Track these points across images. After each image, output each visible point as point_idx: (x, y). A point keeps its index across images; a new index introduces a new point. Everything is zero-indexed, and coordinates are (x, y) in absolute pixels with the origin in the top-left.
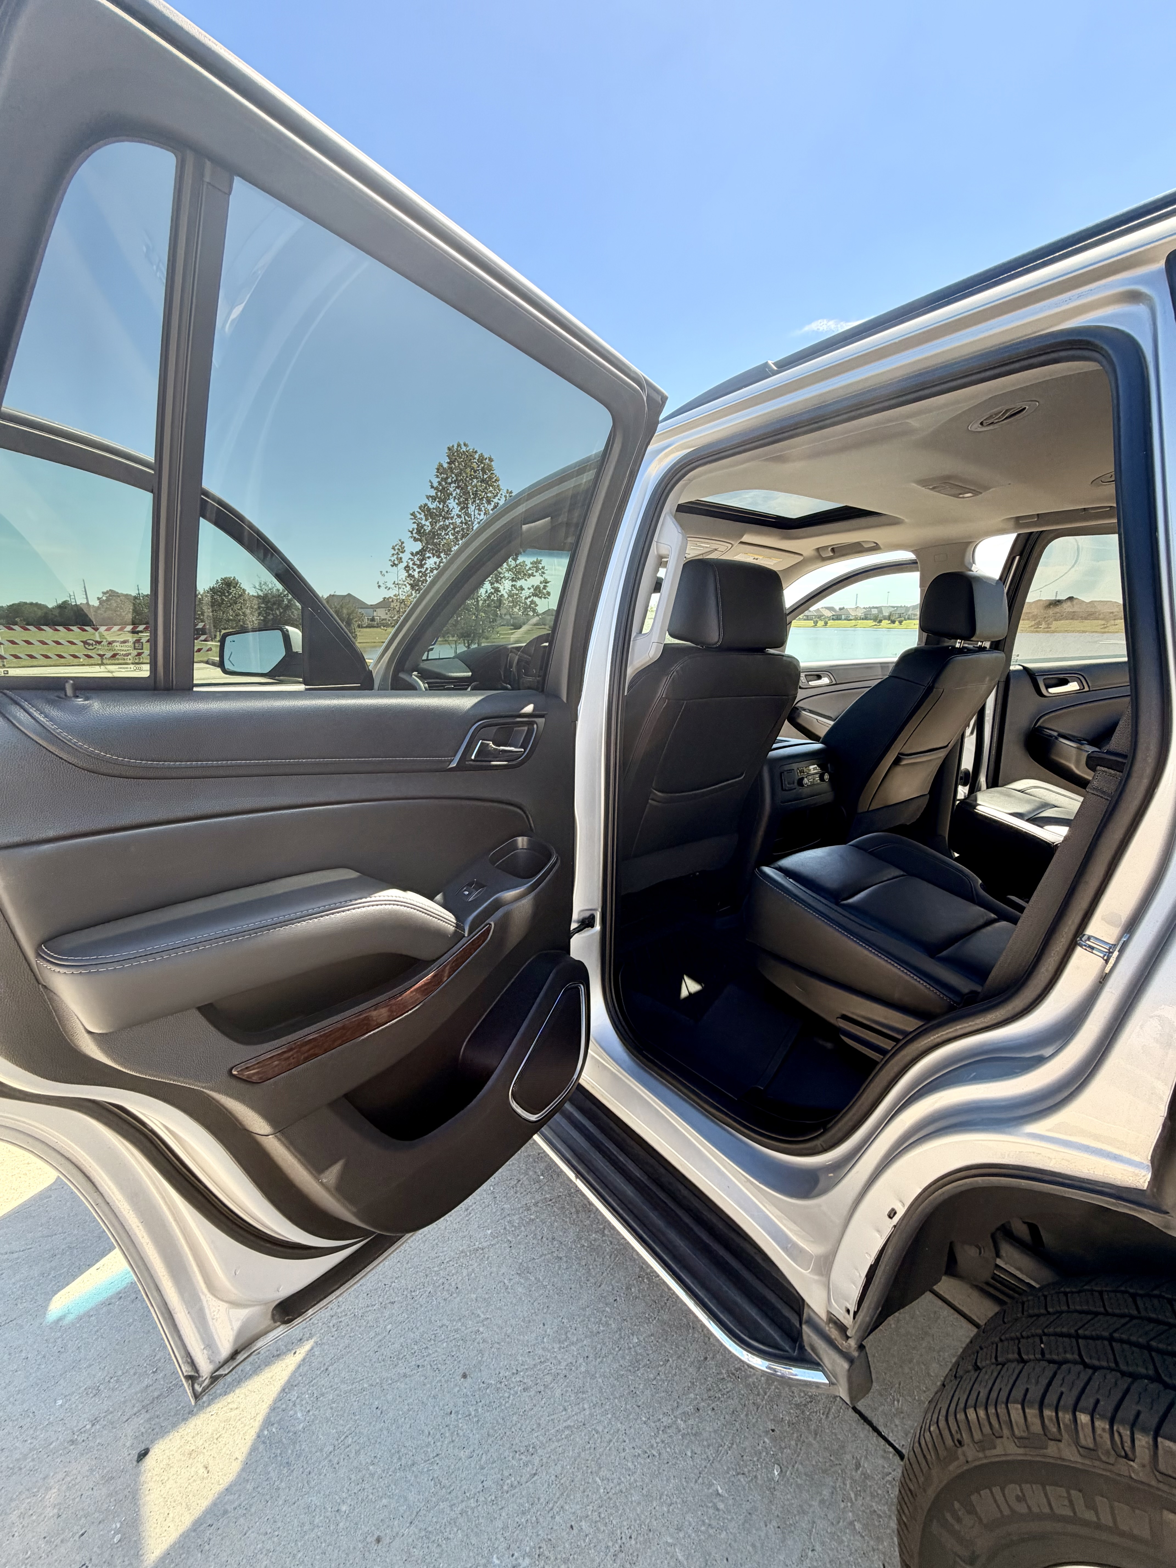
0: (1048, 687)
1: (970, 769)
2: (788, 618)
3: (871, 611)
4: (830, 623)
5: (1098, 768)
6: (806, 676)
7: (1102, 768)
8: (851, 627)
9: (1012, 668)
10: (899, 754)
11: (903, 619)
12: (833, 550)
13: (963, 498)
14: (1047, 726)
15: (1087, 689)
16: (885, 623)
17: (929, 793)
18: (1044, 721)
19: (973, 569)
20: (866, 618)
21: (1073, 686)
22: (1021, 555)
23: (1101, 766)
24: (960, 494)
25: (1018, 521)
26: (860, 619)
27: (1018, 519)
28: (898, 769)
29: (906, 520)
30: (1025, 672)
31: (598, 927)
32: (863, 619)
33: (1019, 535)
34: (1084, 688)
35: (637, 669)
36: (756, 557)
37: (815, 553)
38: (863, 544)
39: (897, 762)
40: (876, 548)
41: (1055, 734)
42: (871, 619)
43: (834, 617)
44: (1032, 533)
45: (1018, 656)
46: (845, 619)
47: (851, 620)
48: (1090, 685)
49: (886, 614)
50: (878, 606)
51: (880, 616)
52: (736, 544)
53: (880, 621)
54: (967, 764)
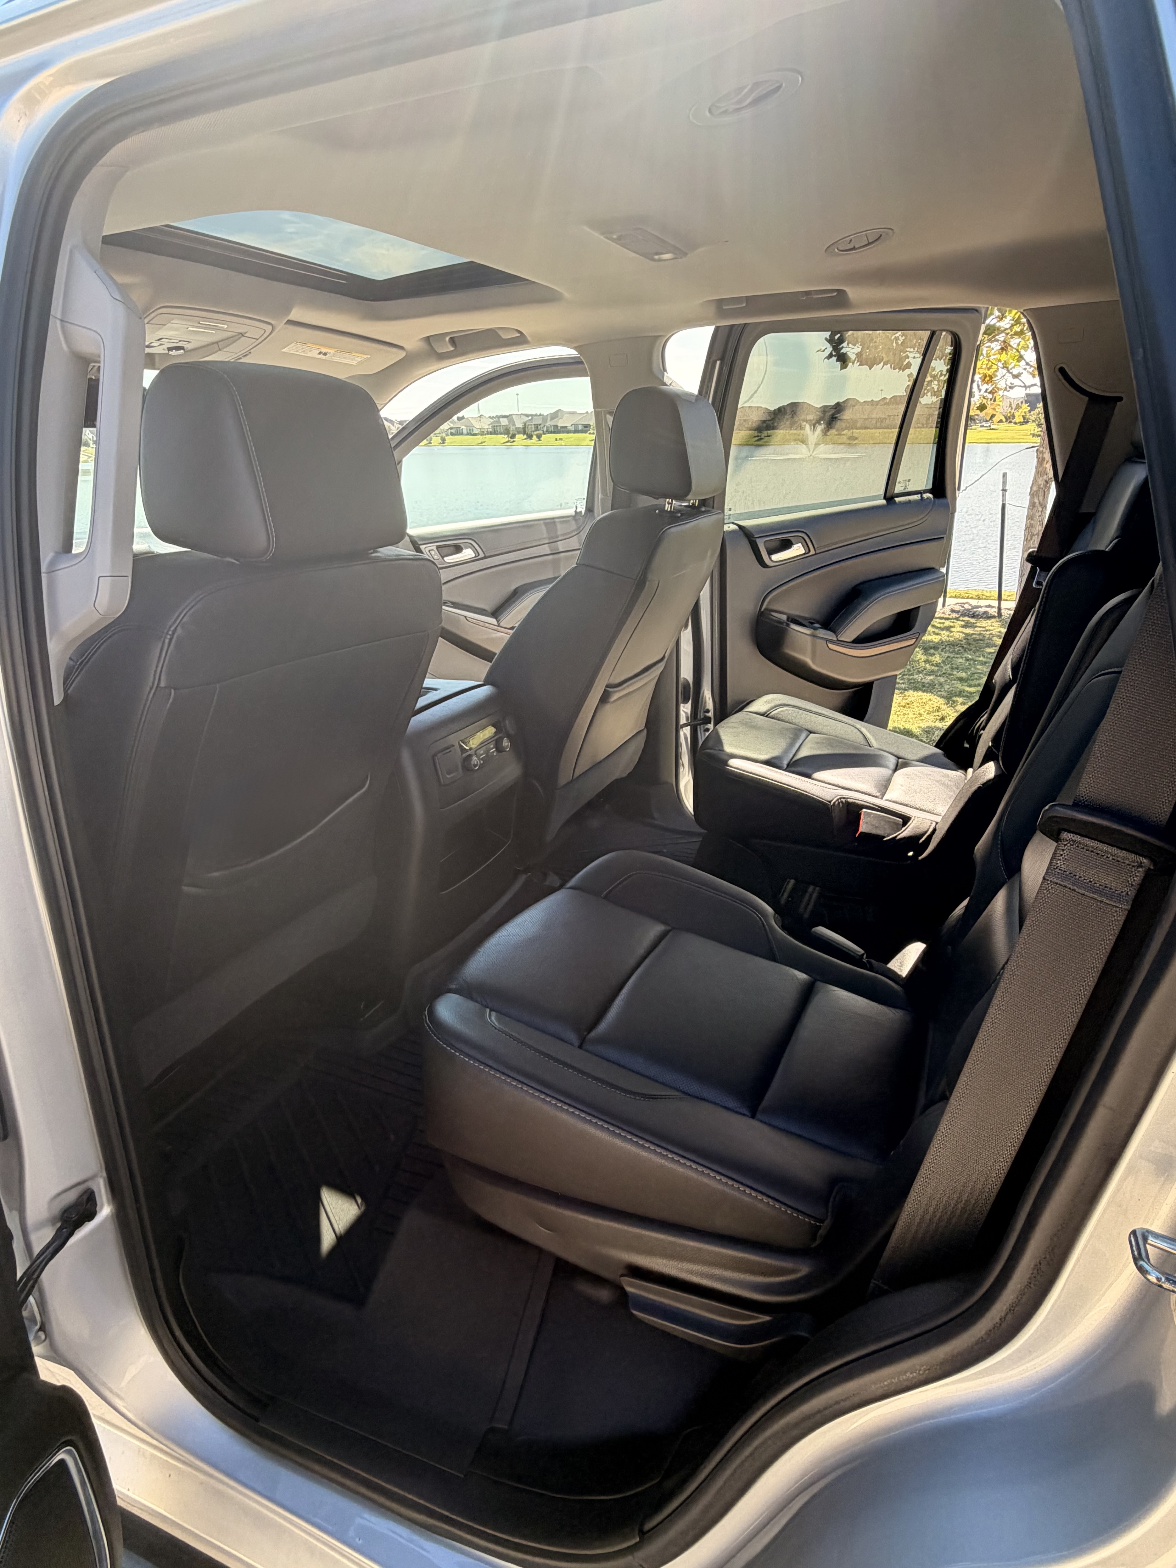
0: (771, 552)
1: (690, 679)
2: (396, 453)
3: (499, 422)
4: (449, 439)
5: (1065, 835)
6: (438, 547)
7: (1070, 836)
8: (478, 445)
9: (726, 528)
10: (607, 686)
11: (541, 432)
12: (452, 341)
13: (660, 260)
14: (775, 607)
15: (812, 552)
16: (520, 437)
17: (646, 726)
18: (769, 603)
19: (666, 380)
20: (494, 432)
21: (797, 550)
22: (722, 359)
23: (1070, 832)
24: (657, 254)
25: (721, 307)
26: (488, 433)
27: (720, 302)
28: (608, 707)
29: (567, 295)
30: (741, 533)
31: (105, 1211)
32: (491, 433)
33: (717, 330)
34: (809, 551)
35: (74, 640)
36: (324, 350)
37: (422, 345)
38: (500, 333)
39: (605, 699)
40: (520, 341)
41: (784, 617)
42: (501, 434)
43: (453, 431)
44: (732, 327)
45: (730, 509)
46: (468, 434)
47: (475, 435)
48: (816, 546)
49: (519, 425)
50: (507, 414)
51: (512, 428)
52: (280, 325)
53: (513, 436)
54: (687, 672)
